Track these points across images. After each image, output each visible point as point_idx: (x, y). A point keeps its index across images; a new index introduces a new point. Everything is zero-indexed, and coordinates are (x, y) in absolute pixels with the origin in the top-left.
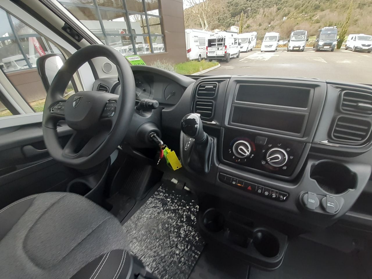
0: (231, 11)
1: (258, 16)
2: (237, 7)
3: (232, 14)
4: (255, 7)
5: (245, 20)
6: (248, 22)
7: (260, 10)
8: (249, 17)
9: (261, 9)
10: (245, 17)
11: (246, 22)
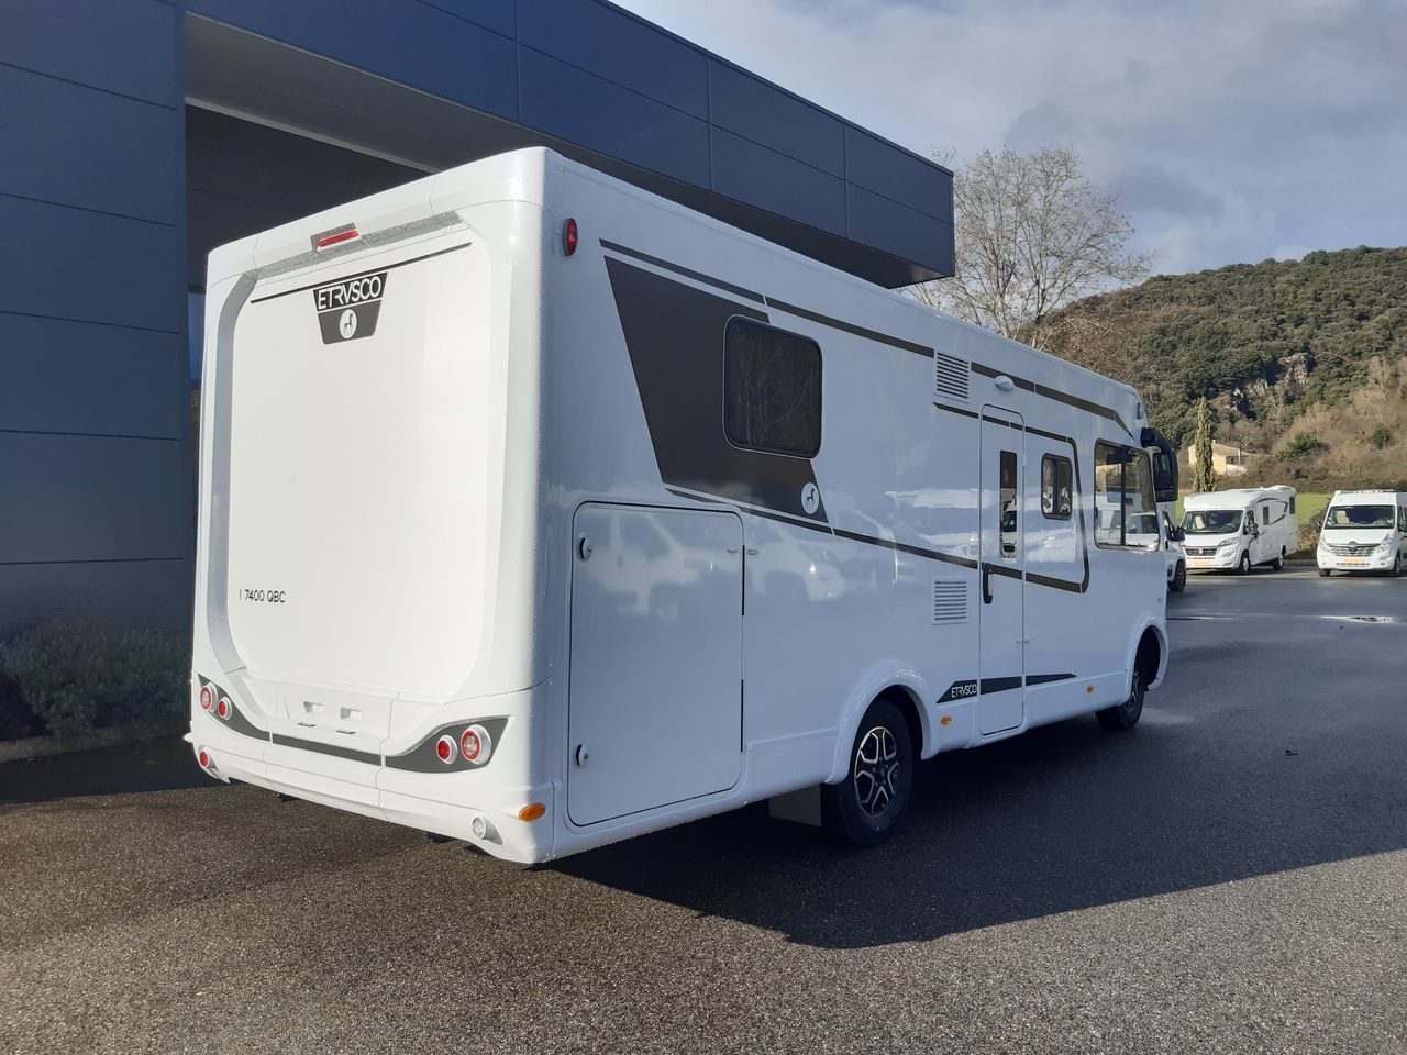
0: (1183, 371)
1: (1362, 397)
2: (1224, 352)
3: (1189, 385)
4: (1334, 349)
5: (1279, 411)
6: (1302, 425)
7: (1367, 367)
8: (1306, 399)
9: (1375, 360)
10: (1281, 400)
11: (1288, 422)
